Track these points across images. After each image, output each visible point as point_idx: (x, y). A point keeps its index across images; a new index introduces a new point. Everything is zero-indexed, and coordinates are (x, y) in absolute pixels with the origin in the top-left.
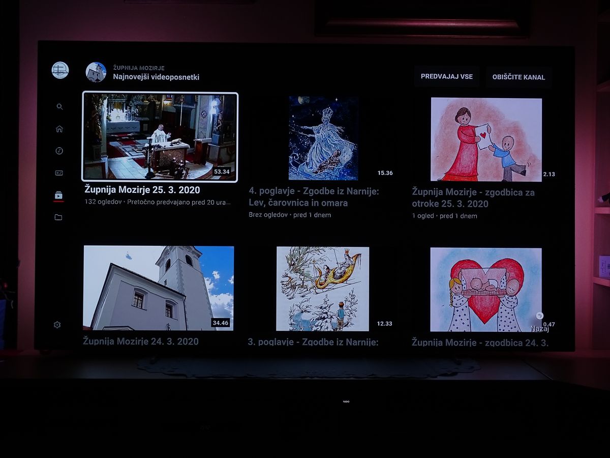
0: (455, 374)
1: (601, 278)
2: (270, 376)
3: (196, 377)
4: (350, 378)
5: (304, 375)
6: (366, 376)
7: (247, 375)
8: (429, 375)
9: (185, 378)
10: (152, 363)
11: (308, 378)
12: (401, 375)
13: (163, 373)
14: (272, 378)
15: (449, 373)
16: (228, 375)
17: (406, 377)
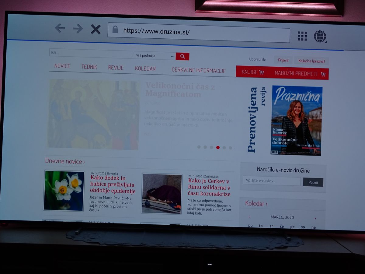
0: (286, 247)
2: (157, 245)
3: (106, 245)
4: (213, 248)
5: (181, 245)
6: (224, 247)
7: (141, 244)
8: (267, 248)
9: (99, 245)
10: (77, 234)
11: (184, 248)
12: (249, 247)
13: (84, 241)
14: (159, 247)
15: (282, 247)
16: (128, 244)
17: (252, 248)
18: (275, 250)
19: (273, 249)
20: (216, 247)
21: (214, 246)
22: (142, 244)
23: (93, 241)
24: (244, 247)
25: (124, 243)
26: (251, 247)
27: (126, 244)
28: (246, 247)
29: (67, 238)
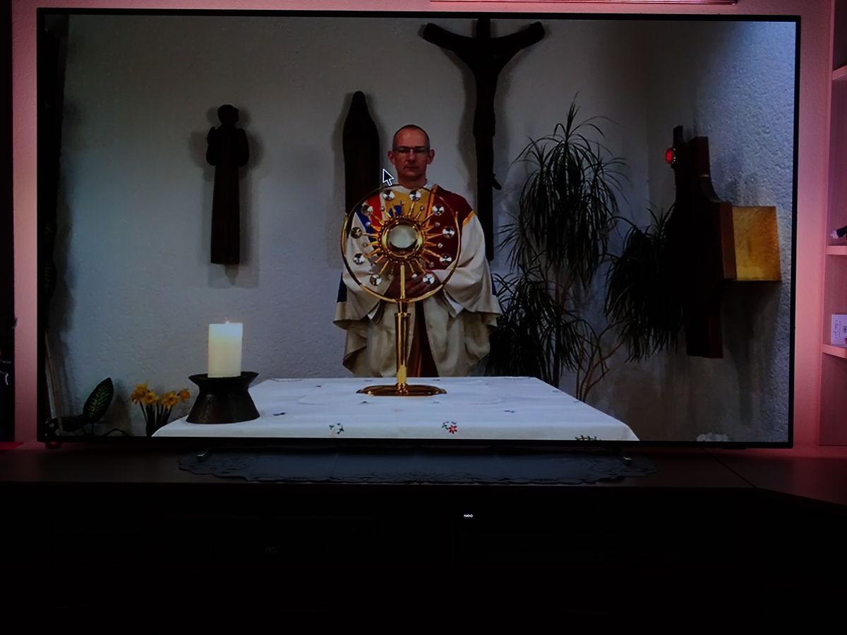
0: (621, 478)
1: (834, 345)
2: (361, 480)
3: (259, 481)
4: (475, 482)
5: (409, 479)
6: (496, 481)
7: (329, 478)
8: (584, 481)
9: (244, 482)
10: (200, 460)
11: (416, 484)
12: (545, 480)
13: (215, 476)
14: (365, 483)
15: (614, 477)
16: (303, 478)
17: (553, 482)
18: (599, 484)
19: (594, 482)
20: (479, 481)
21: (475, 480)
22: (332, 478)
23: (233, 474)
24: (537, 480)
25: (295, 478)
26: (550, 480)
27: (299, 478)
28: (541, 480)
29: (180, 469)
